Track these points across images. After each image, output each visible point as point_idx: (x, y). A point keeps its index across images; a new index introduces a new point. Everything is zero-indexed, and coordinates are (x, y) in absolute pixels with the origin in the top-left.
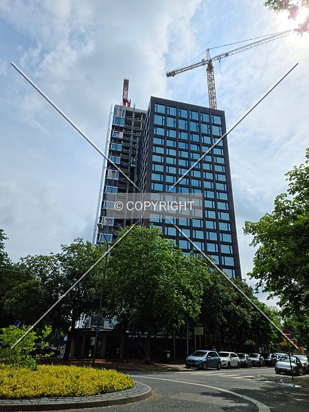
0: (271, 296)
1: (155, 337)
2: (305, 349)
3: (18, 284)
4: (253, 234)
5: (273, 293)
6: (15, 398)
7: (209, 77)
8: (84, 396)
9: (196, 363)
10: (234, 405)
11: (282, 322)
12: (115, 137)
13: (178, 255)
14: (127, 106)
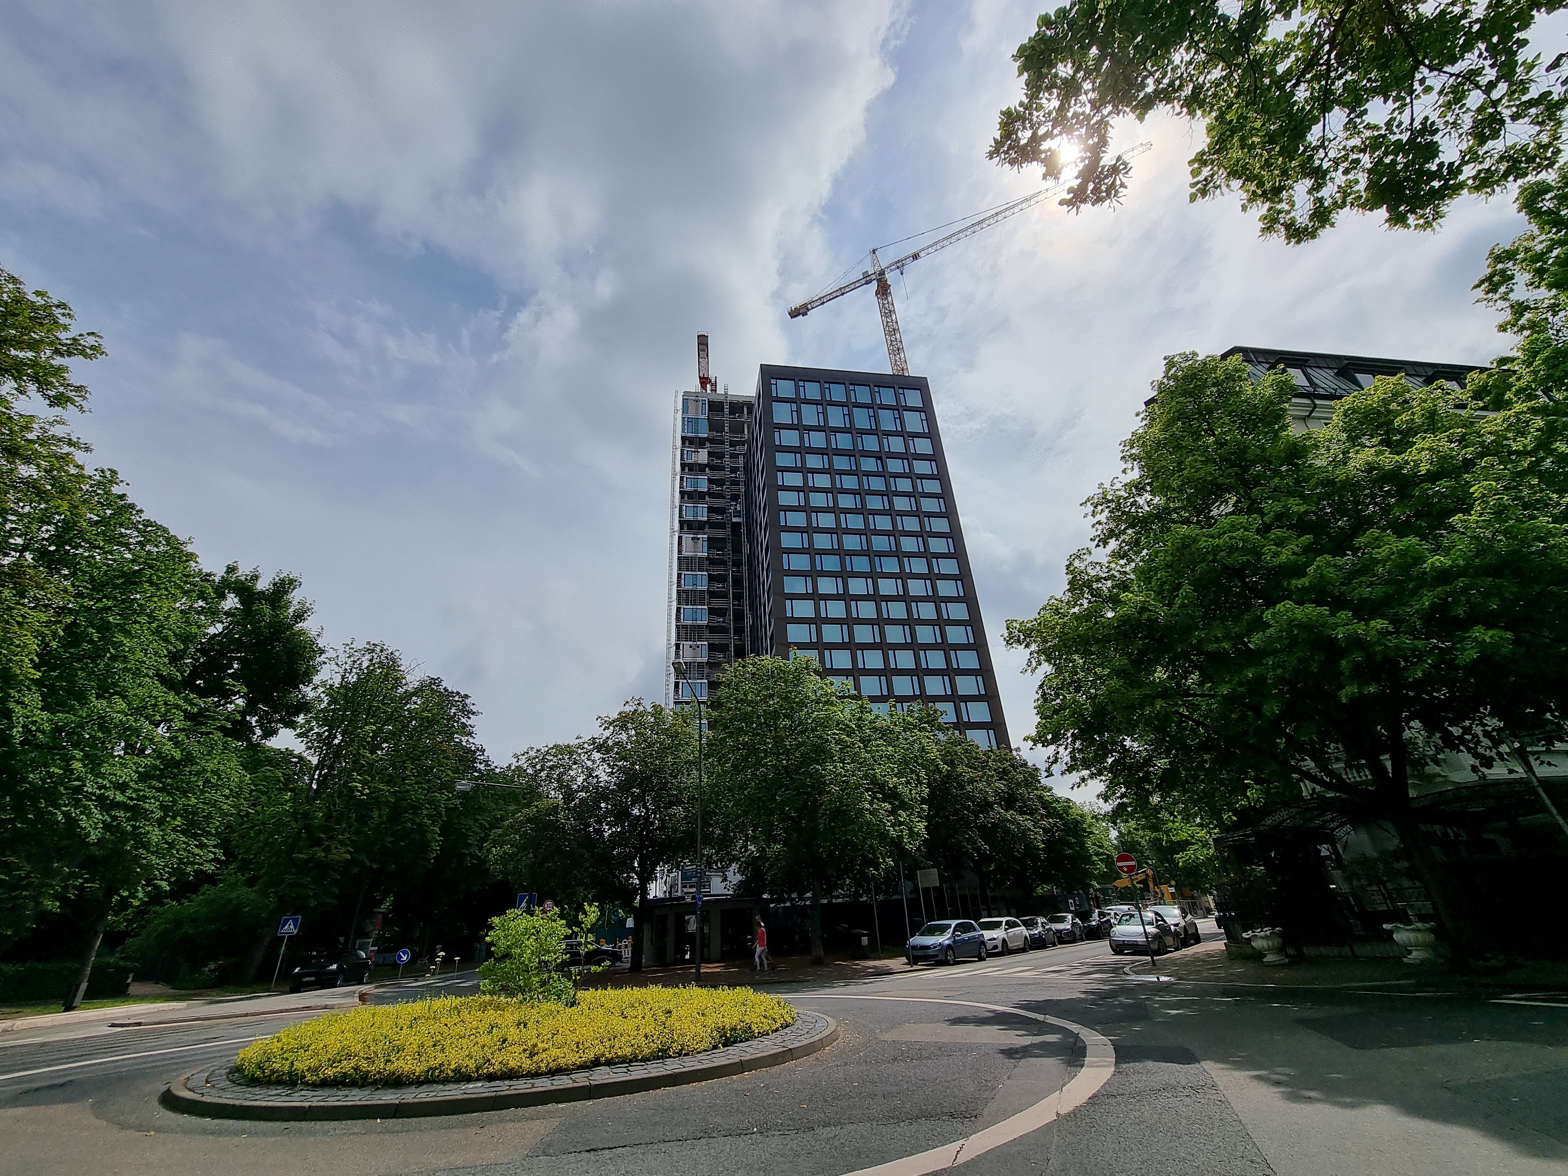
0: (1083, 780)
1: (830, 902)
2: (1172, 890)
3: (514, 813)
4: (1027, 646)
5: (1086, 773)
6: (536, 1074)
7: (882, 307)
8: (686, 1055)
9: (930, 952)
10: (1028, 1040)
11: (1114, 834)
12: (689, 461)
13: (862, 712)
14: (709, 391)
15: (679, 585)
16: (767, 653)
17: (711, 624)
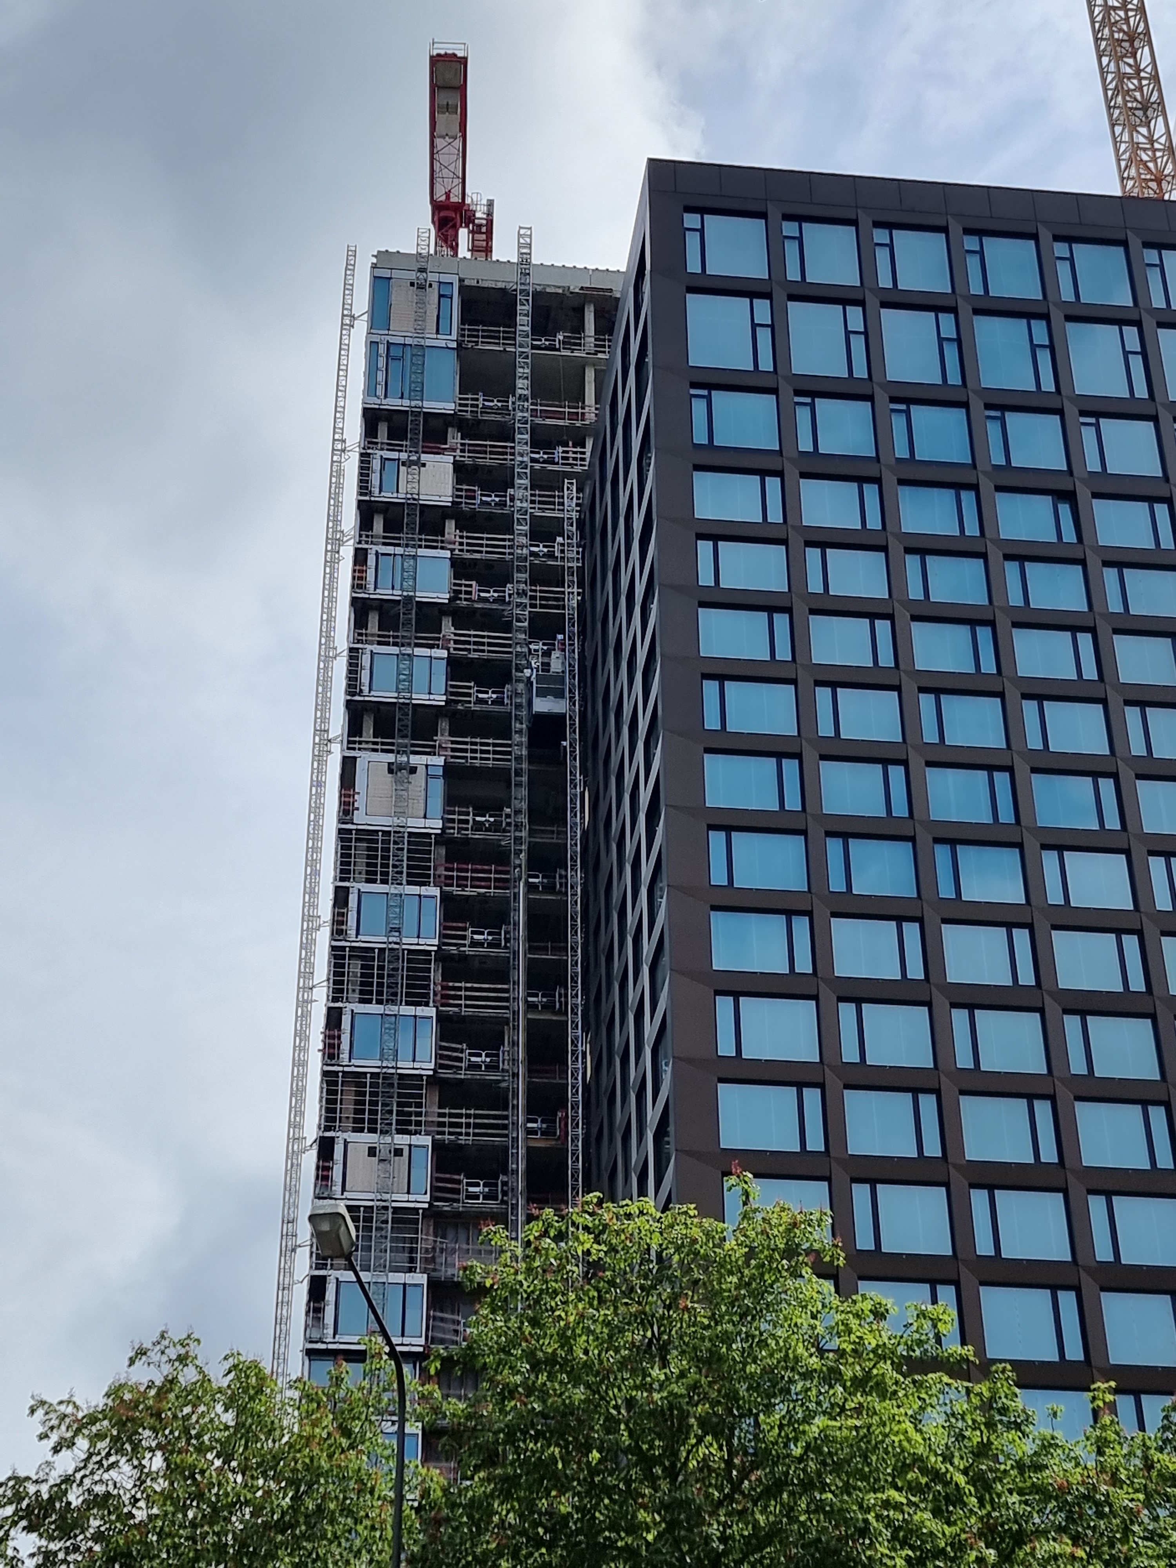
12: (388, 496)
13: (990, 1425)
14: (464, 251)
15: (338, 930)
16: (643, 1192)
17: (445, 1074)
